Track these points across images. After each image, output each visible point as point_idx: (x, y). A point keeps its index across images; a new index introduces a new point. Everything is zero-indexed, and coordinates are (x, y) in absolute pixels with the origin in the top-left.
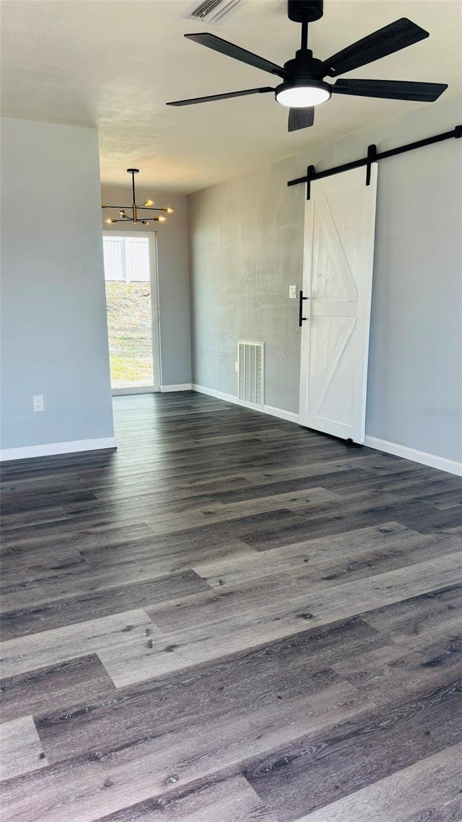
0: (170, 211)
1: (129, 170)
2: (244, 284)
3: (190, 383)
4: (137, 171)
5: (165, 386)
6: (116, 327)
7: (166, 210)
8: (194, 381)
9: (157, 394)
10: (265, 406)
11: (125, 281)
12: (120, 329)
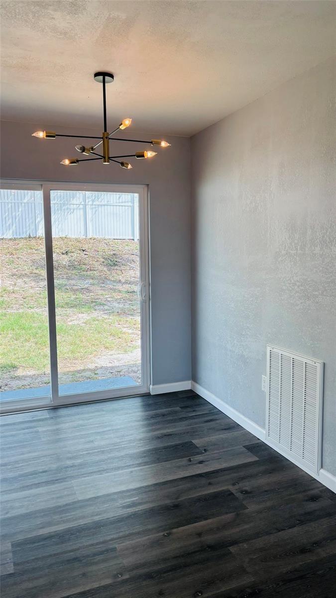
0: (164, 144)
1: (97, 75)
2: (280, 259)
3: (189, 380)
4: (111, 76)
5: (156, 386)
6: (123, 281)
7: (159, 143)
8: (194, 377)
9: (145, 397)
10: (322, 471)
11: (133, 240)
12: (126, 283)
